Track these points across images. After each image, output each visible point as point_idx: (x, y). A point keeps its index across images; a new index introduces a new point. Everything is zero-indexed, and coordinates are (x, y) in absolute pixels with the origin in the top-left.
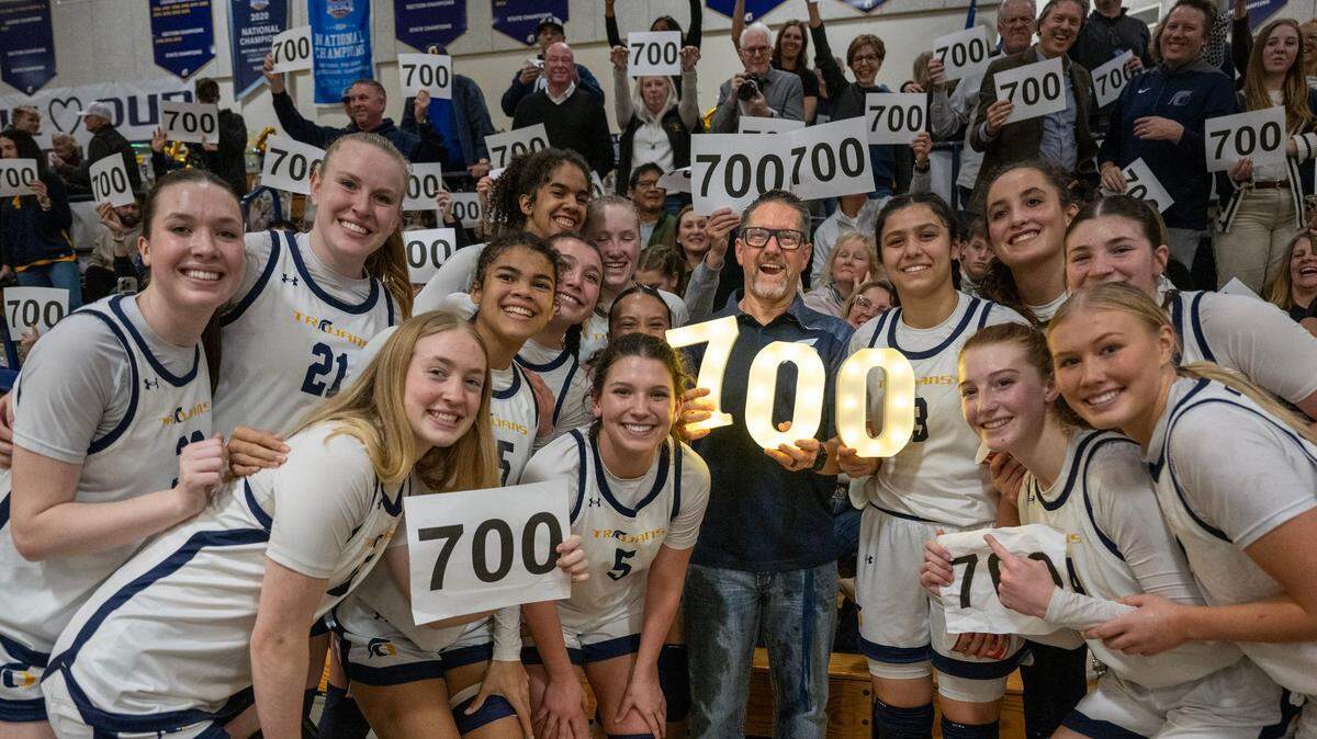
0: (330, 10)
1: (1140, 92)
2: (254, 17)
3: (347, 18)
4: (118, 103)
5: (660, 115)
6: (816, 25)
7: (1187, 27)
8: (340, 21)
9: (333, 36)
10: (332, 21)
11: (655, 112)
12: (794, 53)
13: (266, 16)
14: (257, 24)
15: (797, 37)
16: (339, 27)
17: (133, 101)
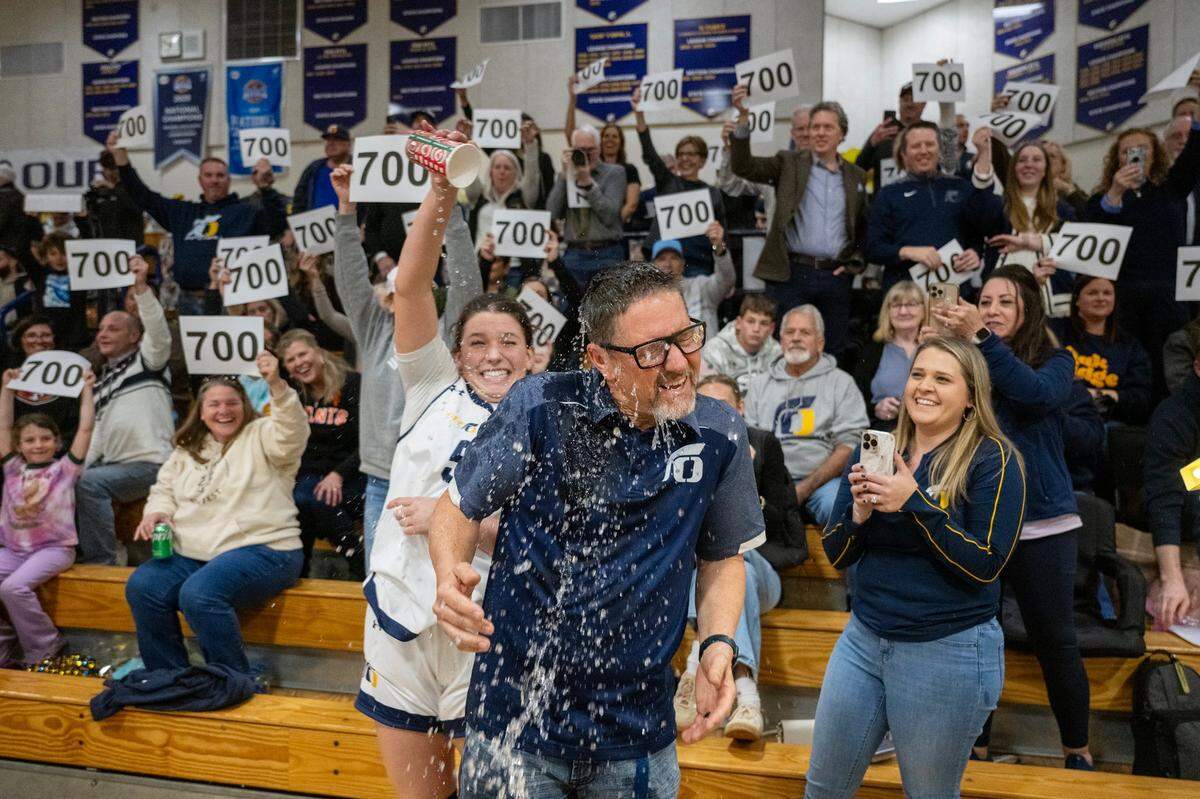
0: (246, 96)
1: (907, 195)
2: (178, 99)
3: (261, 103)
4: (46, 167)
5: (505, 195)
6: (642, 130)
7: (929, 144)
8: (255, 106)
9: (248, 118)
10: (247, 105)
11: (500, 192)
12: (615, 150)
13: (188, 98)
14: (180, 104)
15: (614, 136)
16: (253, 110)
17: (60, 166)
